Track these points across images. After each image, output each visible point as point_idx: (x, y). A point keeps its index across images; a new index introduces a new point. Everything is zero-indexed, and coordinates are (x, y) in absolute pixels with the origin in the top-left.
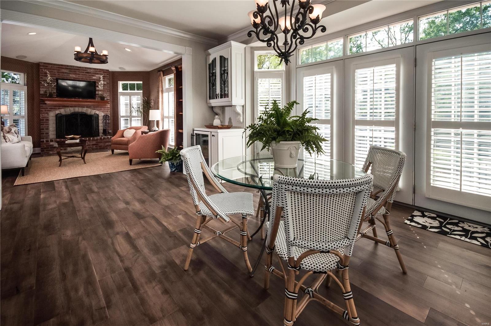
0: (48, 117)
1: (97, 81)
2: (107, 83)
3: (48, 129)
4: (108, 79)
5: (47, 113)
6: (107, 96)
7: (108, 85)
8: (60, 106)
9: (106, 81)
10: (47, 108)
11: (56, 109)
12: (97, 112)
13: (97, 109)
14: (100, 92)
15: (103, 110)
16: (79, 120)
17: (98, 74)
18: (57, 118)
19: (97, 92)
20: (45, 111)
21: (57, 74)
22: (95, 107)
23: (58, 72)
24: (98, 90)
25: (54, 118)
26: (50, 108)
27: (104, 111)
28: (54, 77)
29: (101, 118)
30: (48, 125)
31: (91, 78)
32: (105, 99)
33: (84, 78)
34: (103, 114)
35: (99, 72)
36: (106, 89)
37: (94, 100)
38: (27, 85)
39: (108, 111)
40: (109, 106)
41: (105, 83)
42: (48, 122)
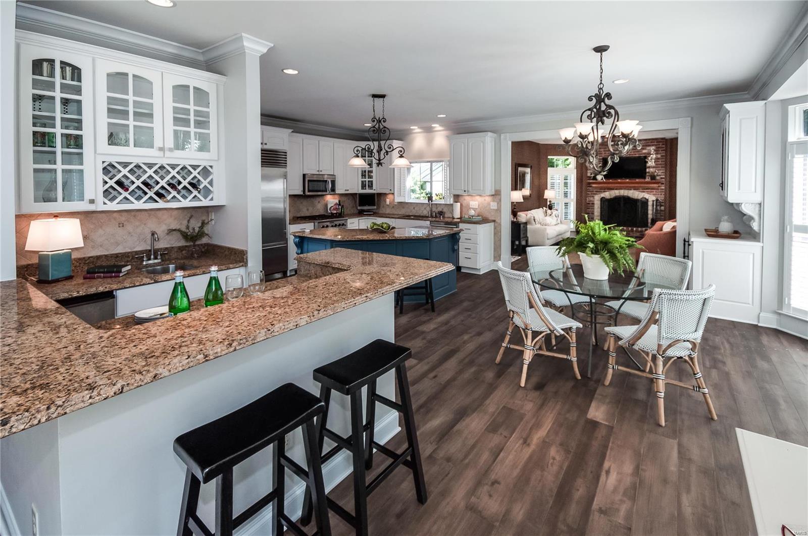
0: (594, 201)
1: (648, 156)
2: (662, 156)
3: (593, 214)
4: (663, 150)
5: (593, 197)
6: (660, 174)
7: (662, 159)
8: (605, 189)
9: (660, 154)
10: (593, 191)
11: (601, 192)
12: (646, 196)
13: (648, 192)
14: (651, 170)
15: (654, 193)
16: (622, 205)
17: (649, 146)
18: (602, 202)
19: (647, 170)
20: (592, 194)
21: (603, 153)
22: (644, 189)
23: (604, 151)
24: (649, 167)
25: (599, 202)
26: (596, 192)
27: (656, 194)
28: (601, 156)
29: (650, 203)
30: (594, 209)
31: (641, 153)
32: (658, 178)
33: (633, 153)
34: (654, 198)
35: (652, 142)
36: (660, 164)
37: (643, 180)
38: (577, 169)
39: (661, 194)
40: (663, 188)
41: (659, 156)
42: (594, 206)
